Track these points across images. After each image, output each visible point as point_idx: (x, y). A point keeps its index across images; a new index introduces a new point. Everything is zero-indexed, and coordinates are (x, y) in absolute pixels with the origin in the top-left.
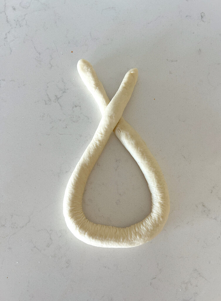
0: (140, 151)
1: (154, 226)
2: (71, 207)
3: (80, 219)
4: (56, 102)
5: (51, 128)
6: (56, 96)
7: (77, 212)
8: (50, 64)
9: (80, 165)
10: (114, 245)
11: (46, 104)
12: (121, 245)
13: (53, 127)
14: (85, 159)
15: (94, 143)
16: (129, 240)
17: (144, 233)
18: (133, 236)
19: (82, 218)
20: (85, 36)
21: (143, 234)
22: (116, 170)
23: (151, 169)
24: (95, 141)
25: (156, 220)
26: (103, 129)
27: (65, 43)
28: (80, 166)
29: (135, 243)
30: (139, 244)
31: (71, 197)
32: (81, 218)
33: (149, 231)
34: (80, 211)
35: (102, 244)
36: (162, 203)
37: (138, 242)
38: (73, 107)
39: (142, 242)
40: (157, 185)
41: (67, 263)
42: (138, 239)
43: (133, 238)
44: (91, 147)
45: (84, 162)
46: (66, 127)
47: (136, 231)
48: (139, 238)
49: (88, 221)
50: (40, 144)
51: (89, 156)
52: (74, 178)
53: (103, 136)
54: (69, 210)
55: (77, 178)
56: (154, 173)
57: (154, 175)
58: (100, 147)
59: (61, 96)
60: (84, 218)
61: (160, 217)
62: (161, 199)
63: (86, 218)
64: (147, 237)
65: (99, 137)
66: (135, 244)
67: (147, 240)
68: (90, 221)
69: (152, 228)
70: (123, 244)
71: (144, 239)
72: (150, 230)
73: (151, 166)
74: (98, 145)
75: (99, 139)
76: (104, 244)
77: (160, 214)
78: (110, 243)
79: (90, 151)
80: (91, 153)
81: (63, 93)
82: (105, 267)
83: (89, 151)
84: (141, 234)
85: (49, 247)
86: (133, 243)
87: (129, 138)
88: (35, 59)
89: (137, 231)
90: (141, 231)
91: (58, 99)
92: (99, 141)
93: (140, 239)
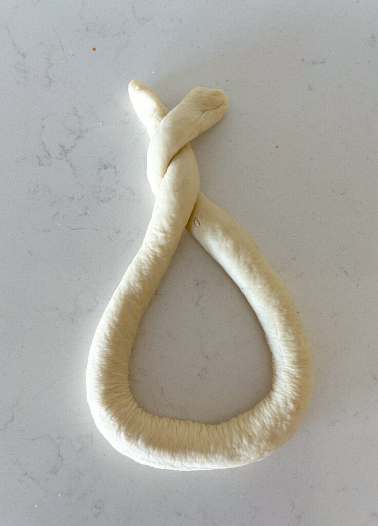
0: (245, 262)
1: (276, 419)
2: (106, 385)
3: (128, 408)
4: (62, 159)
5: (53, 216)
6: (62, 146)
7: (119, 394)
8: (47, 77)
9: (122, 297)
10: (197, 460)
11: (40, 164)
12: (211, 461)
13: (57, 214)
14: (132, 284)
15: (149, 252)
16: (228, 448)
17: (256, 432)
18: (236, 439)
19: (132, 406)
20: (122, 14)
21: (255, 436)
22: (197, 304)
23: (270, 302)
24: (152, 249)
25: (281, 406)
26: (167, 221)
27: (77, 31)
28: (120, 298)
29: (240, 456)
30: (249, 458)
31: (104, 365)
32: (129, 406)
33: (267, 429)
34: (125, 393)
35: (173, 461)
36: (294, 373)
37: (245, 453)
38: (99, 170)
39: (255, 453)
40: (284, 336)
41: (96, 507)
42: (244, 444)
43: (235, 444)
44: (143, 261)
45: (129, 290)
46: (86, 214)
47: (240, 427)
48: (246, 444)
49: (142, 412)
50: (29, 252)
51: (141, 279)
52: (109, 325)
53: (169, 236)
54: (101, 392)
55: (117, 325)
56: (276, 310)
57: (276, 313)
58: (164, 260)
59: (72, 147)
60: (136, 405)
61: (288, 400)
62: (290, 365)
63: (139, 406)
64: (265, 443)
65: (160, 239)
66: (242, 458)
67: (264, 450)
68: (146, 411)
69: (272, 423)
70: (215, 458)
71: (259, 447)
72: (269, 425)
73: (270, 296)
74: (159, 256)
75: (161, 244)
76: (177, 459)
77: (288, 394)
78: (188, 457)
79: (143, 268)
80: (144, 273)
81: (77, 139)
82: (180, 515)
83: (141, 269)
84: (251, 434)
85: (55, 473)
86: (236, 455)
87: (219, 235)
88: (15, 67)
89: (242, 428)
90: (250, 428)
91: (67, 152)
92: (161, 247)
93: (250, 447)
